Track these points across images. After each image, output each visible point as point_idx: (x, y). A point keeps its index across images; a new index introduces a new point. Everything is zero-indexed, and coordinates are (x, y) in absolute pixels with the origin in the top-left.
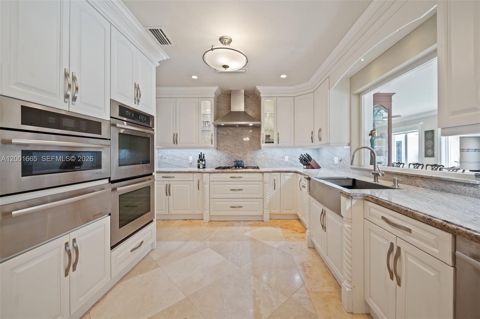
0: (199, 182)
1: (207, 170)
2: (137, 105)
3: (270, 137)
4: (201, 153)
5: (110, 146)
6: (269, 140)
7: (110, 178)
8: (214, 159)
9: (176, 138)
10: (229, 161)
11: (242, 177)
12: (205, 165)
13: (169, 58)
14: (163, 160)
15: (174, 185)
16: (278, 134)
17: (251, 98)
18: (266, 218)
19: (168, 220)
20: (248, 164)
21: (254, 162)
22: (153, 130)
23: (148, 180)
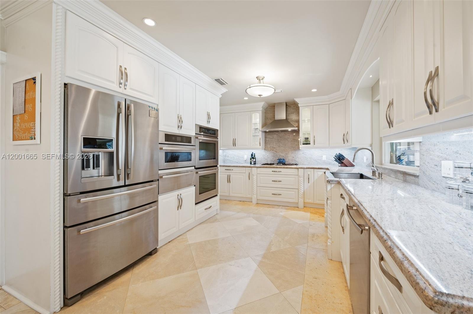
0: (249, 174)
1: (257, 165)
2: (209, 125)
3: (309, 139)
4: (253, 153)
5: (195, 149)
6: (307, 142)
7: (195, 166)
8: (263, 157)
9: (235, 142)
10: (274, 159)
11: (281, 172)
12: (255, 162)
13: (227, 90)
14: (227, 158)
15: (233, 176)
16: (314, 137)
17: (292, 107)
18: (301, 205)
19: (229, 200)
20: (290, 161)
21: (295, 160)
22: (218, 139)
23: (215, 169)
